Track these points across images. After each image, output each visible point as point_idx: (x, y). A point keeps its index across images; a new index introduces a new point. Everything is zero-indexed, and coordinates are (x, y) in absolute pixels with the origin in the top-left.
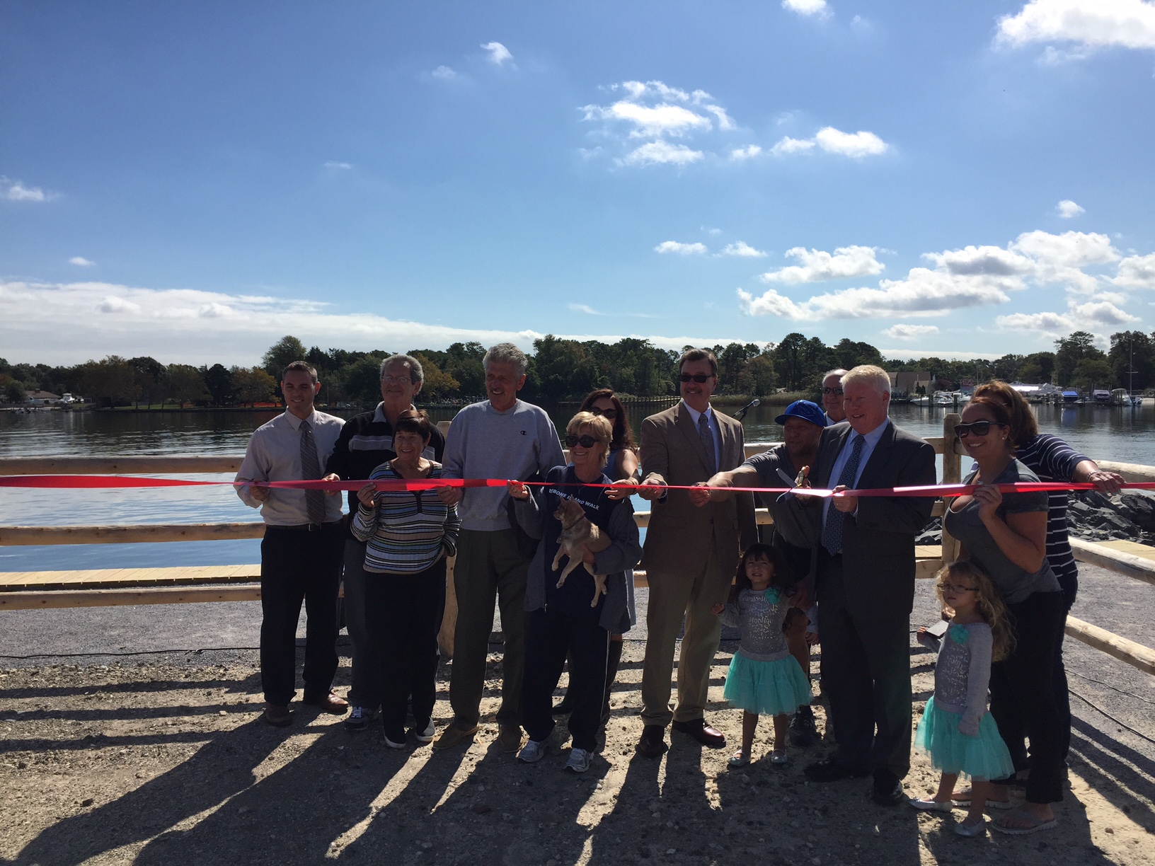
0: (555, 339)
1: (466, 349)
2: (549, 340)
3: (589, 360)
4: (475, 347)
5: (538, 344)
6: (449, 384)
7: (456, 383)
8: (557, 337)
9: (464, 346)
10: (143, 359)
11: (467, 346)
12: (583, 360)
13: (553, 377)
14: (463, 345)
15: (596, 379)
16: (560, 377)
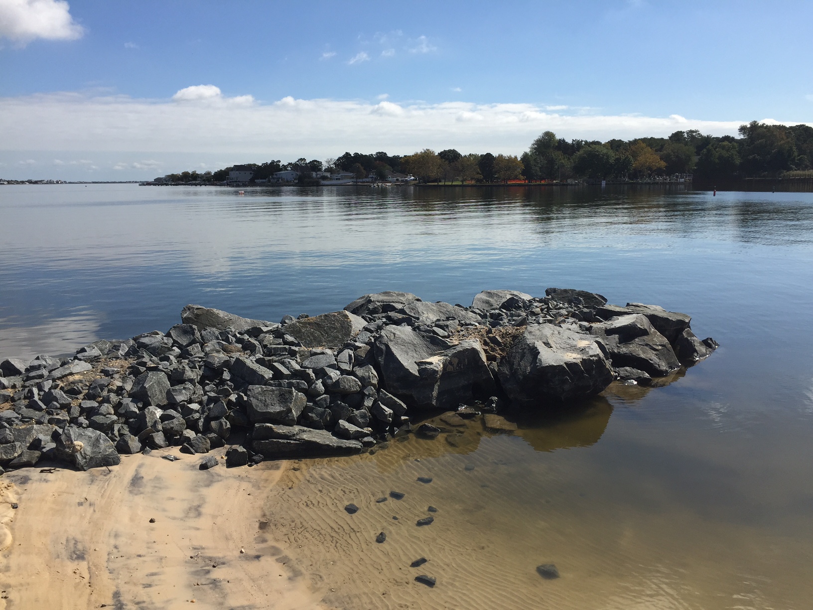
0: (759, 125)
1: (686, 136)
2: (754, 126)
3: (789, 142)
4: (694, 134)
5: (743, 129)
6: (657, 164)
7: (663, 164)
8: (760, 123)
9: (685, 134)
10: (450, 151)
11: (687, 133)
12: (782, 142)
13: (751, 157)
14: (684, 132)
15: (794, 158)
16: (758, 157)
